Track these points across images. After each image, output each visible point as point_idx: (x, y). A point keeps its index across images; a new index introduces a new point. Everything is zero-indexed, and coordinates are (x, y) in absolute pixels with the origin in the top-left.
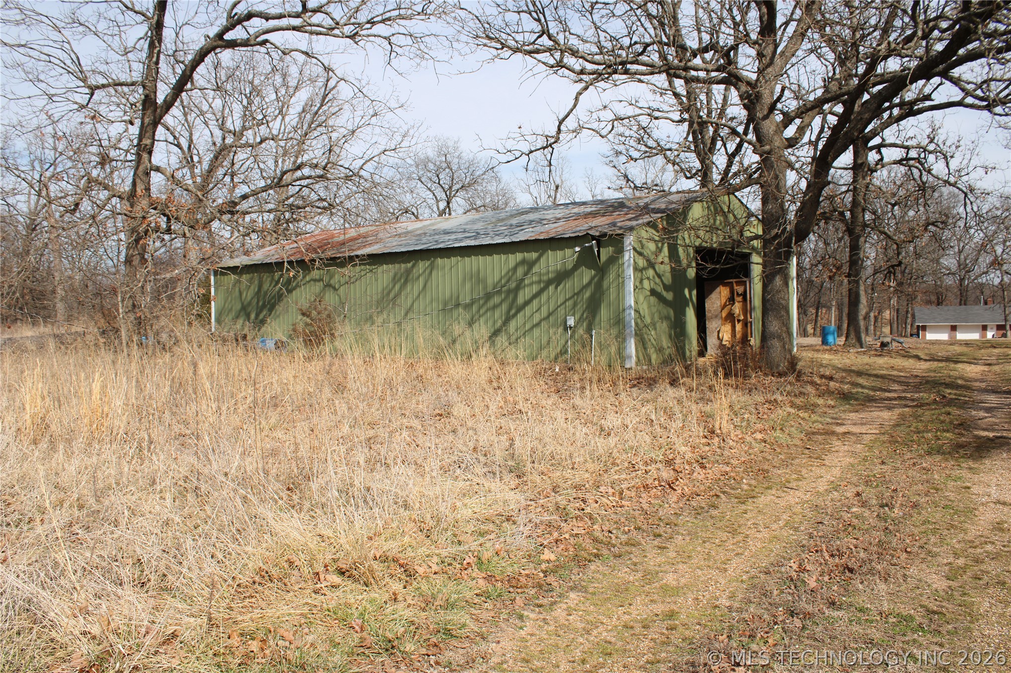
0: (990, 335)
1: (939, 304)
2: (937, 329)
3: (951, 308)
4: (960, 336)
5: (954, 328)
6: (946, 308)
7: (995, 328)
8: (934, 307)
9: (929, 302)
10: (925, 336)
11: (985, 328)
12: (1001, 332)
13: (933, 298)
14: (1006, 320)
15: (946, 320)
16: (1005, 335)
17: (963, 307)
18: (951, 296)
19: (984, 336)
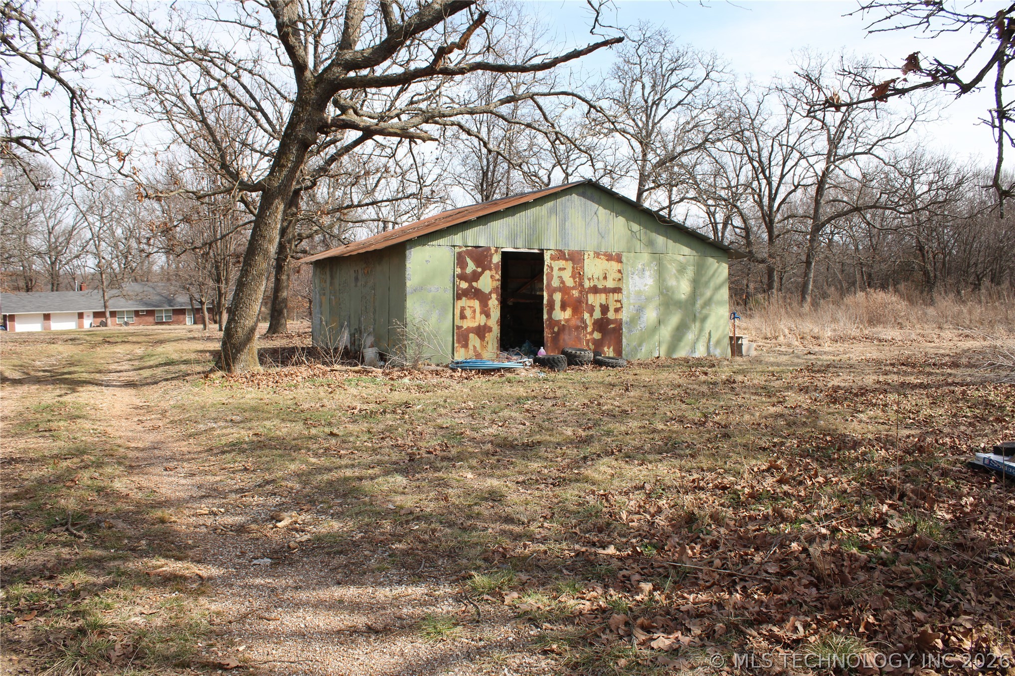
0: (87, 322)
1: (28, 289)
2: (27, 318)
3: (43, 294)
4: (57, 326)
5: (47, 317)
6: (37, 294)
7: (92, 316)
8: (23, 294)
9: (17, 289)
10: (13, 328)
11: (81, 316)
12: (99, 320)
13: (22, 284)
14: (105, 307)
15: (38, 308)
16: (105, 324)
17: (55, 293)
18: (42, 281)
19: (81, 326)
